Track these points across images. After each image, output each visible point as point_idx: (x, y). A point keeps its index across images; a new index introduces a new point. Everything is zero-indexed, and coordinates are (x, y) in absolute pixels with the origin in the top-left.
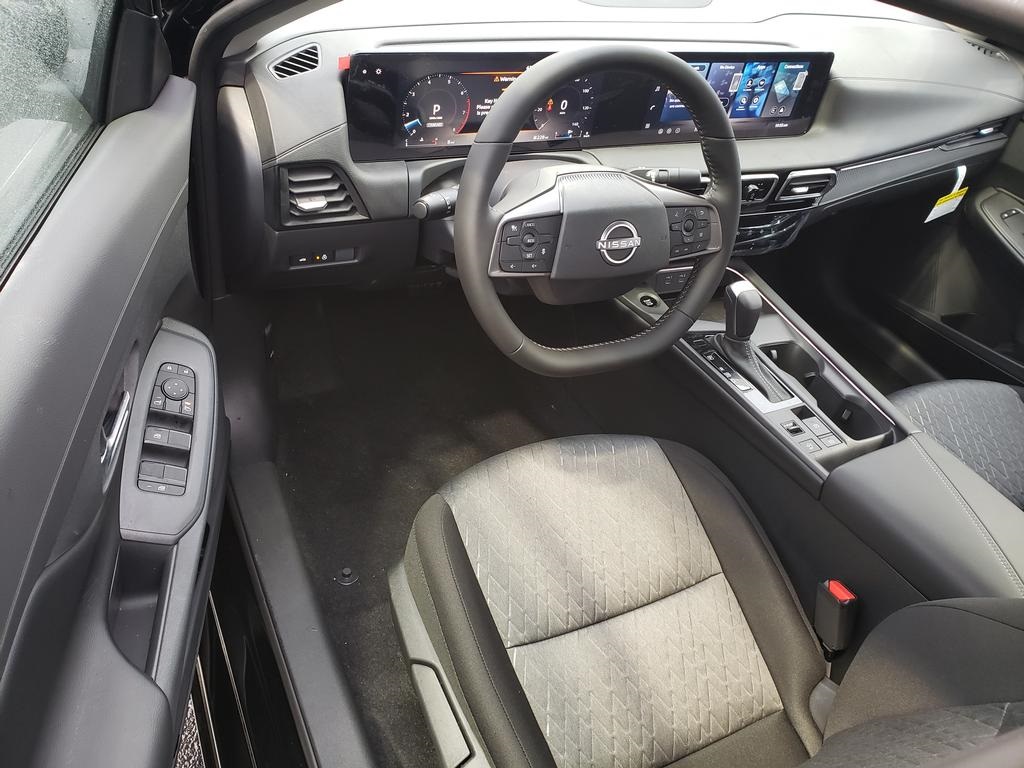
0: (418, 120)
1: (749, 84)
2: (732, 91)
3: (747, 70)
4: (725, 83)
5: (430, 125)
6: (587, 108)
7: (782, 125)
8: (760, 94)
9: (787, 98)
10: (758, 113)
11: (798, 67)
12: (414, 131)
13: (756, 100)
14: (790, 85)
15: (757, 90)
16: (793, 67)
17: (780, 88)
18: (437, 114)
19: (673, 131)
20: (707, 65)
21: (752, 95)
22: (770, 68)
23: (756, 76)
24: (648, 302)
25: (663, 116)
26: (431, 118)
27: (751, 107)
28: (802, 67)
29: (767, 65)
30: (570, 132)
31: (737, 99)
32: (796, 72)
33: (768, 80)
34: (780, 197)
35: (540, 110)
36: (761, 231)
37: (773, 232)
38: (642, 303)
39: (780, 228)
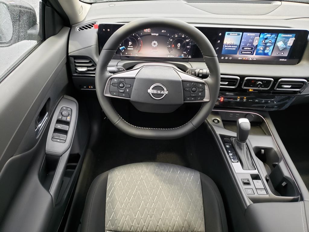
0: (124, 47)
1: (263, 42)
2: (255, 44)
3: (261, 36)
4: (250, 41)
5: (128, 49)
6: (189, 47)
7: (283, 60)
8: (269, 46)
9: (284, 49)
10: (270, 54)
11: (288, 36)
12: (123, 50)
13: (268, 49)
14: (285, 43)
15: (268, 44)
16: (286, 36)
17: (280, 44)
18: (131, 45)
19: (228, 58)
20: (241, 33)
21: (265, 47)
22: (274, 36)
23: (266, 39)
24: (216, 121)
25: (223, 52)
26: (129, 46)
27: (266, 51)
28: (291, 36)
29: (271, 35)
30: (182, 55)
31: (258, 48)
32: (289, 38)
33: (273, 41)
34: (276, 89)
35: (169, 46)
36: (269, 102)
37: (275, 103)
38: (213, 121)
39: (279, 102)
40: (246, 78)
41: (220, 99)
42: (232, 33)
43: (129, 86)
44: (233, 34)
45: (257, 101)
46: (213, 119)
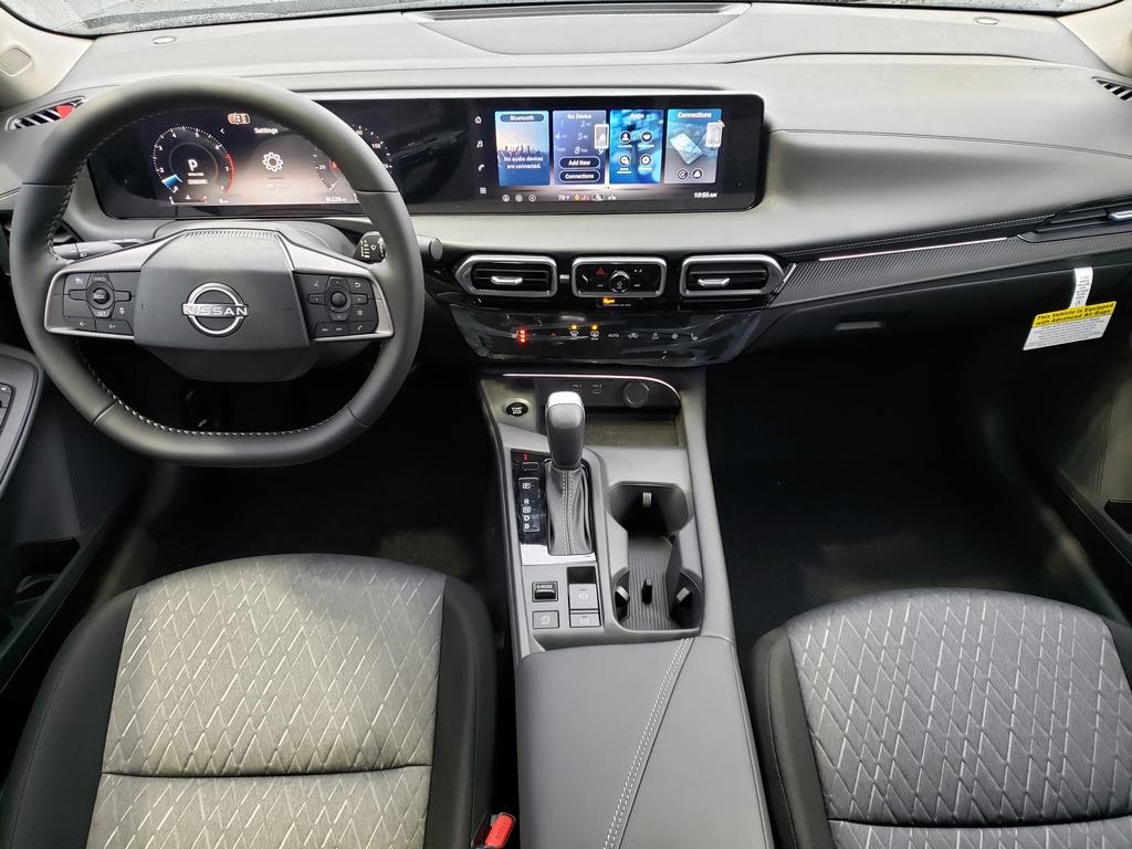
0: (175, 176)
1: (625, 138)
2: (600, 145)
3: (614, 119)
4: (581, 136)
5: (191, 182)
7: (705, 195)
8: (648, 152)
9: (700, 159)
10: (656, 176)
11: (700, 115)
12: (176, 188)
13: (645, 160)
14: (699, 142)
15: (643, 146)
16: (694, 115)
17: (681, 143)
18: (196, 170)
19: (526, 198)
20: (545, 114)
21: (637, 156)
22: (652, 117)
23: (632, 128)
24: (517, 410)
25: (503, 179)
26: (190, 174)
27: (642, 170)
28: (709, 115)
29: (645, 114)
31: (615, 158)
32: (704, 122)
33: (656, 134)
34: (684, 291)
35: (323, 167)
36: (675, 336)
37: (695, 338)
38: (509, 411)
39: (706, 334)
40: (578, 261)
41: (514, 336)
42: (517, 116)
43: (126, 296)
44: (519, 118)
45: (634, 335)
46: (509, 402)
